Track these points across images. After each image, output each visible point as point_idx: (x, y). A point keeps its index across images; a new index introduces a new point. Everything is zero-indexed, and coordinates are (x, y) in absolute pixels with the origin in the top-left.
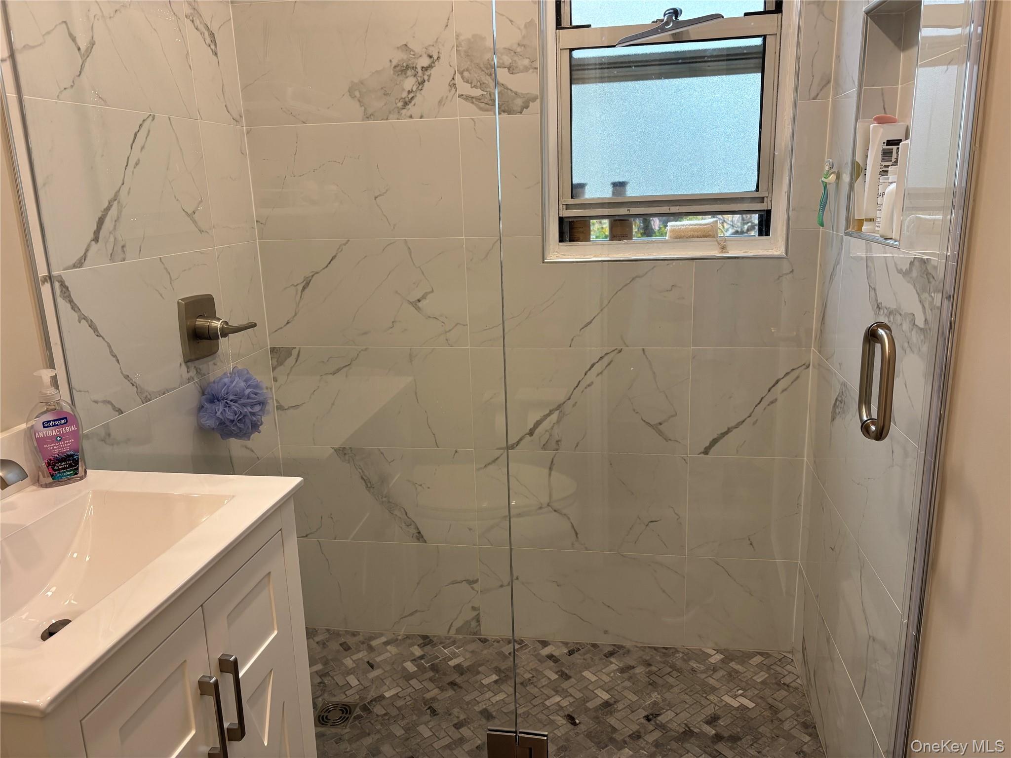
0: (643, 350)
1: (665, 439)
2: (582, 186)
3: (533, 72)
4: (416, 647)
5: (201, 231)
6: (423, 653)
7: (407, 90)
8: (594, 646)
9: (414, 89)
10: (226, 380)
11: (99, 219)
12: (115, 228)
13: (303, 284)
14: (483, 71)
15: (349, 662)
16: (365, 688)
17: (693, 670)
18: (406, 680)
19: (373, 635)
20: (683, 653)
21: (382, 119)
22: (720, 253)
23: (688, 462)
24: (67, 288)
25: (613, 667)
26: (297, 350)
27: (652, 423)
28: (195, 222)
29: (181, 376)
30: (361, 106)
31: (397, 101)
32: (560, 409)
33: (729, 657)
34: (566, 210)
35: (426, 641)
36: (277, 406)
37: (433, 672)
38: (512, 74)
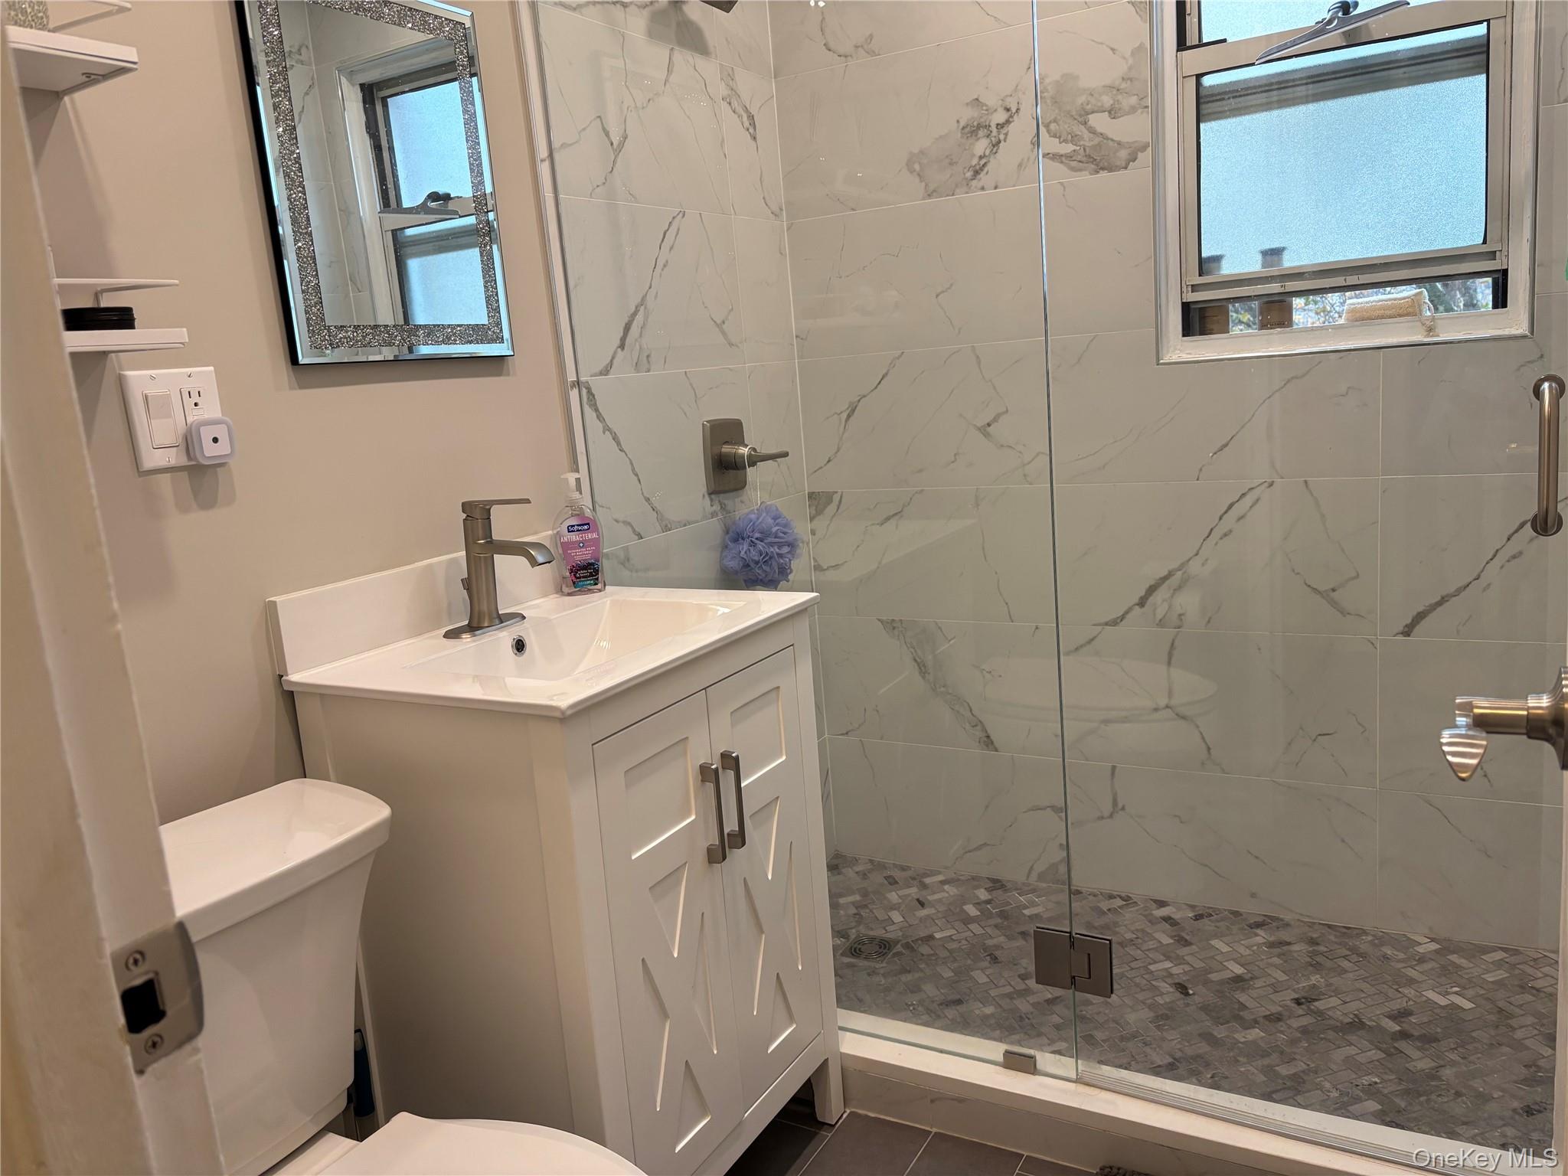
0: (1306, 482)
1: (1342, 613)
2: (1217, 259)
3: (1142, 113)
4: (982, 890)
5: (731, 345)
6: (990, 897)
7: (979, 154)
8: (1236, 914)
9: (987, 153)
10: (753, 516)
11: (626, 324)
12: (641, 336)
13: (848, 412)
14: (1075, 119)
15: (893, 897)
16: (910, 925)
17: (1385, 957)
18: (964, 924)
19: (928, 872)
20: (1373, 936)
21: (948, 196)
22: (1425, 337)
23: (1378, 648)
24: (594, 396)
25: (1259, 939)
26: (839, 494)
27: (1321, 588)
28: (724, 333)
29: (704, 509)
30: (921, 182)
31: (965, 170)
32: (1184, 569)
33: (1447, 947)
34: (1192, 292)
35: (997, 884)
36: (814, 566)
37: (1001, 919)
38: (1114, 118)
